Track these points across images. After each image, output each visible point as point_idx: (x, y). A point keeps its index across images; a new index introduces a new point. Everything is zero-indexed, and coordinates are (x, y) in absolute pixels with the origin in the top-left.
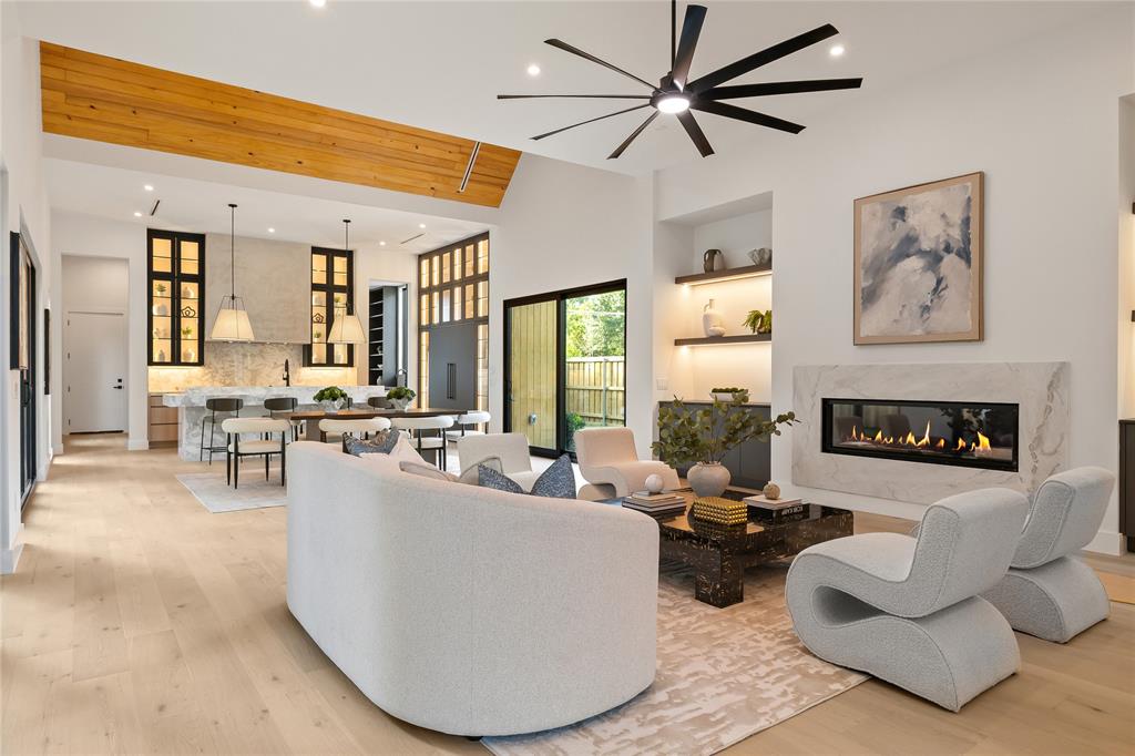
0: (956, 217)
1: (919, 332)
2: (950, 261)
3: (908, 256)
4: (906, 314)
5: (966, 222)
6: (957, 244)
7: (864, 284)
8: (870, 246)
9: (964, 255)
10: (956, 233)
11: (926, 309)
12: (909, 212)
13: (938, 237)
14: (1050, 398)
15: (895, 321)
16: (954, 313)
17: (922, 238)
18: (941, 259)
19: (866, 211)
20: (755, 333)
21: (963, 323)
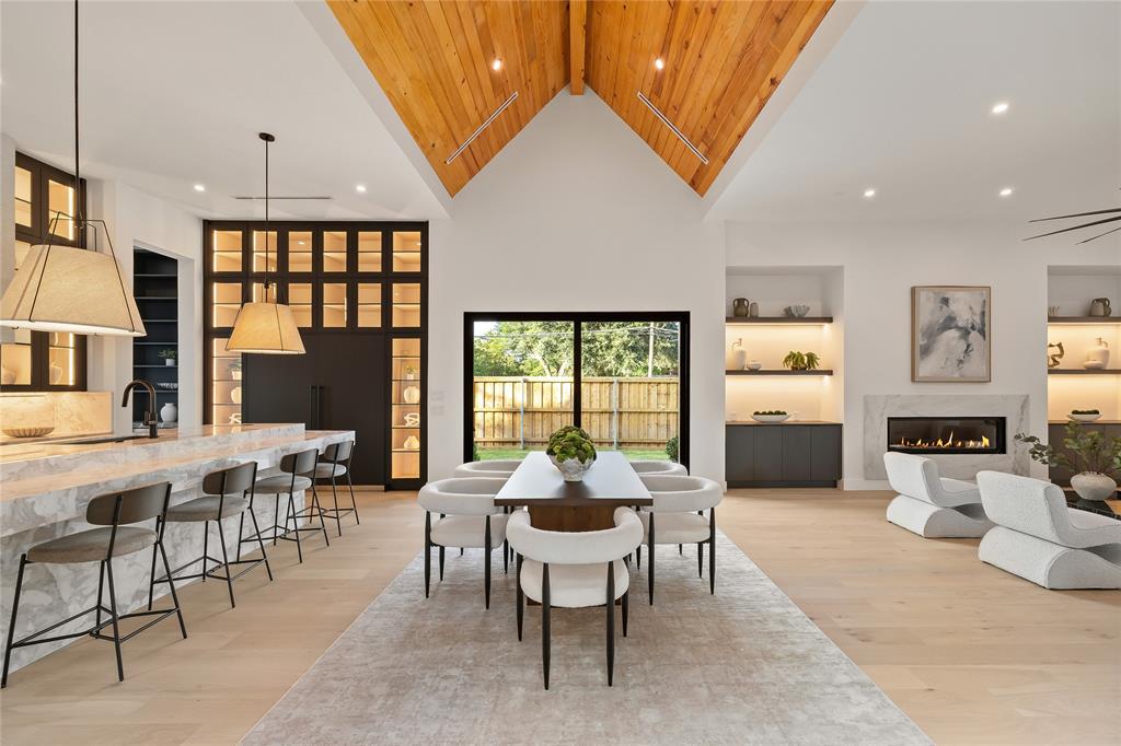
0: (978, 310)
1: (956, 375)
2: (974, 335)
3: (950, 328)
4: (949, 363)
5: (983, 313)
6: (978, 326)
7: (922, 343)
8: (925, 318)
9: (982, 332)
10: (977, 319)
11: (961, 362)
12: (950, 302)
13: (967, 320)
14: (1022, 412)
15: (942, 368)
16: (974, 366)
17: (958, 319)
18: (969, 333)
19: (922, 297)
20: (790, 369)
21: (983, 372)
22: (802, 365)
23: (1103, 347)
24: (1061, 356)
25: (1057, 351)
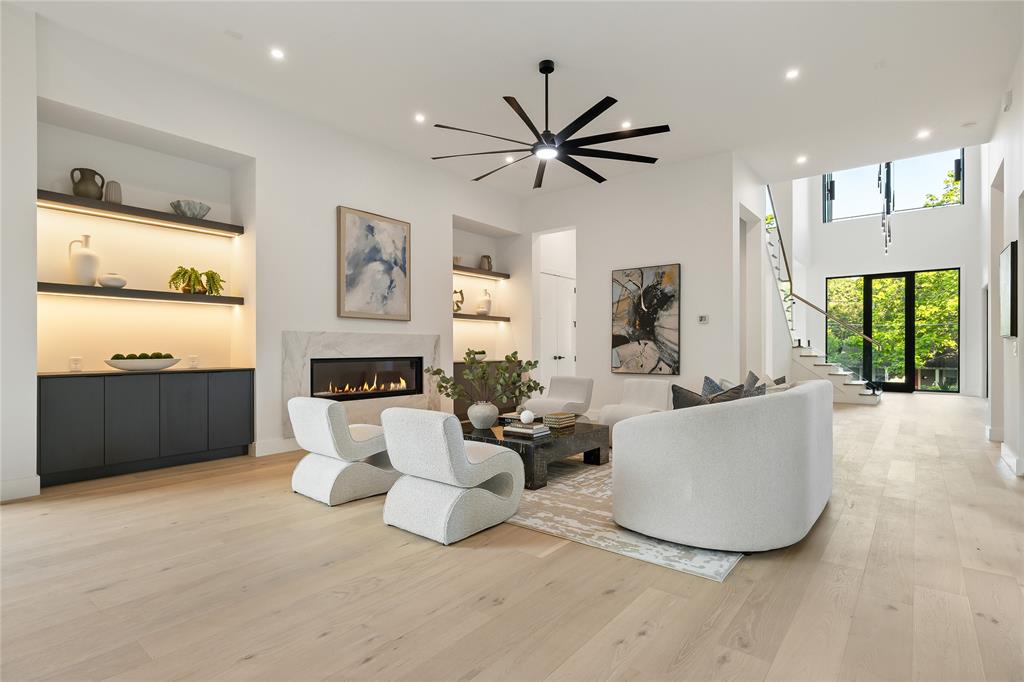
0: (400, 245)
1: (381, 312)
2: (396, 269)
3: (375, 260)
4: (374, 298)
5: (404, 249)
6: (400, 262)
7: (347, 273)
8: (350, 245)
9: (403, 269)
10: (399, 254)
11: (385, 298)
12: (376, 231)
13: (391, 254)
14: (435, 352)
15: (368, 303)
16: (396, 305)
17: (383, 251)
18: (392, 268)
19: (348, 219)
20: (180, 291)
21: (403, 310)
22: (198, 289)
23: (487, 298)
24: (462, 302)
25: (457, 297)
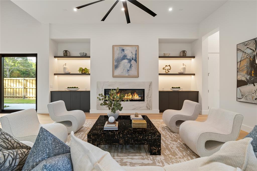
0: (134, 53)
1: (127, 75)
2: (133, 61)
3: (125, 59)
4: (124, 71)
5: (136, 54)
6: (134, 58)
7: (116, 64)
8: (116, 56)
9: (136, 60)
10: (134, 56)
12: (125, 50)
13: (131, 56)
14: (150, 88)
15: (122, 72)
16: (133, 72)
17: (127, 56)
18: (131, 61)
19: (115, 48)
20: (81, 73)
21: (136, 74)
22: (84, 72)
23: (184, 66)
24: (170, 69)
25: (169, 68)
